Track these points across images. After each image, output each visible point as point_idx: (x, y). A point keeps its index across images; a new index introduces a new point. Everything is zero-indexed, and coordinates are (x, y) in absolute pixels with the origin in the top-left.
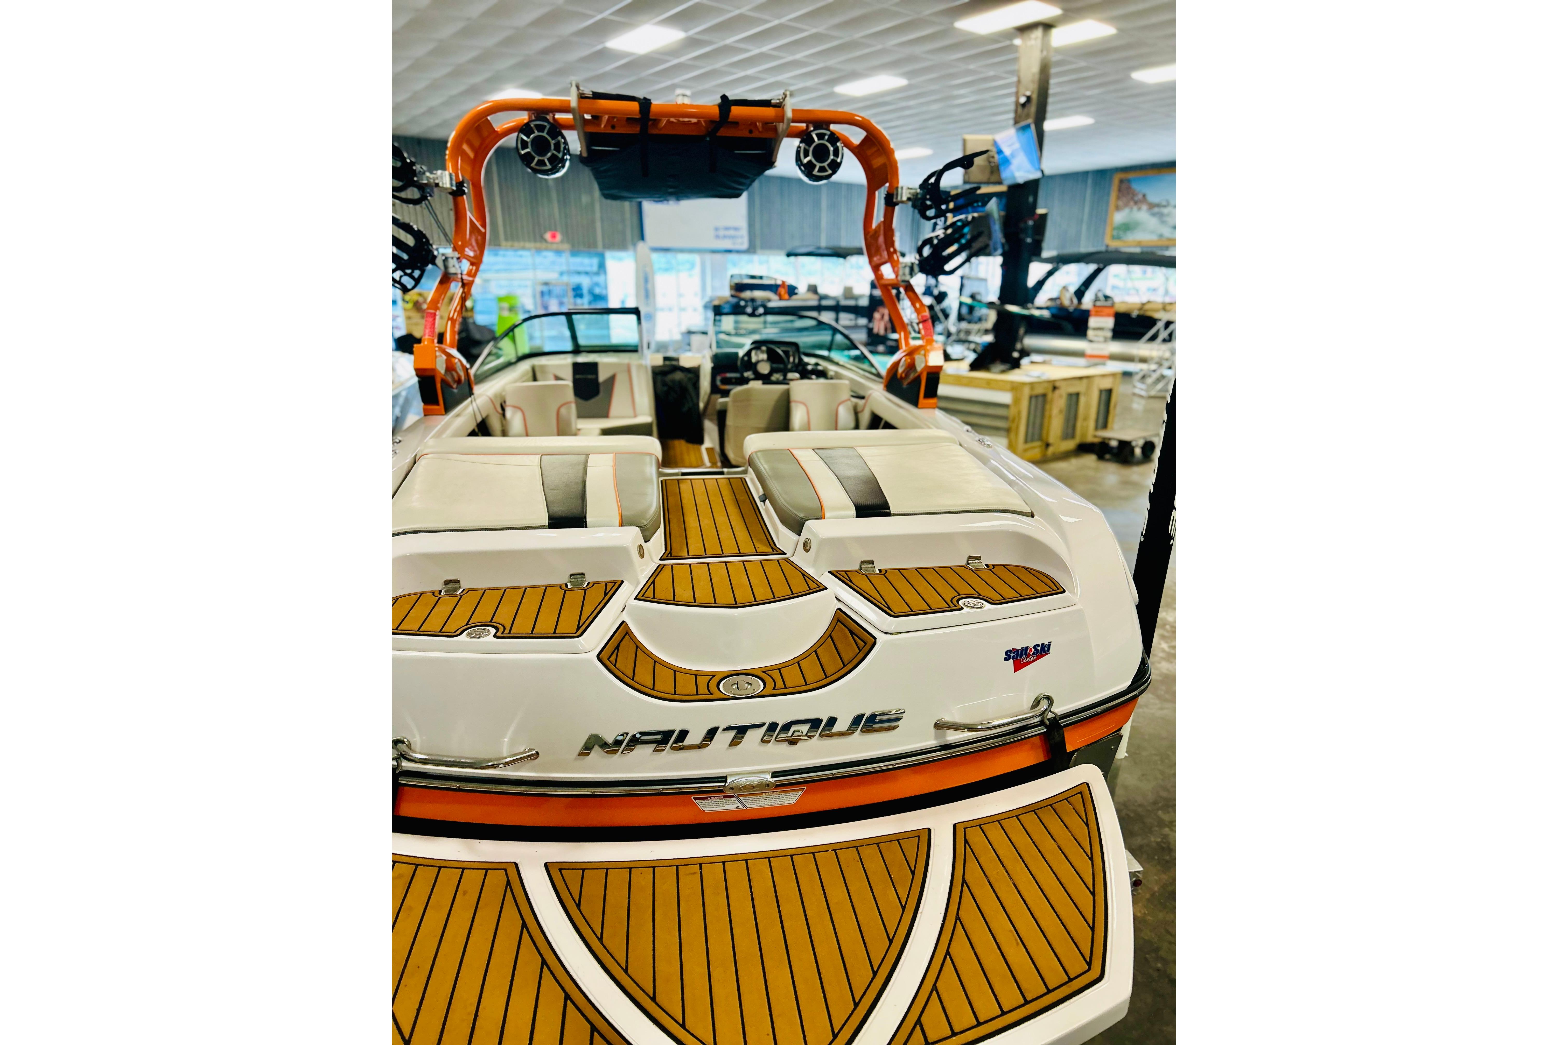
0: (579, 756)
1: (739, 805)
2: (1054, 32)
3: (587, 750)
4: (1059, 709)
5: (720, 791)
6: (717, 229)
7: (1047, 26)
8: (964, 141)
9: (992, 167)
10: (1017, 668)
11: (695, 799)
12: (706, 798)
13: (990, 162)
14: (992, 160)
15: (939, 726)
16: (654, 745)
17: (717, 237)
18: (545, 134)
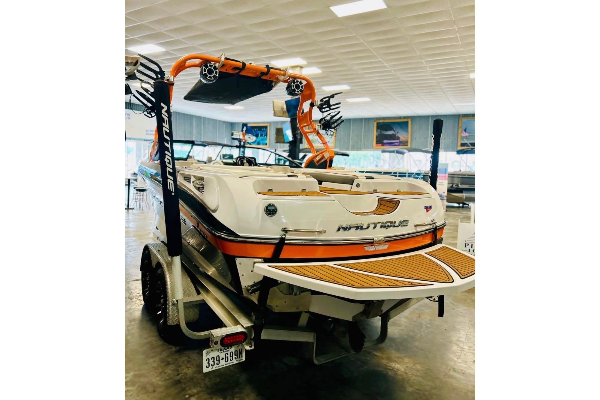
0: (337, 231)
1: (375, 249)
2: (303, 70)
3: (339, 229)
4: (438, 224)
5: (372, 243)
6: (147, 131)
7: (301, 67)
8: (273, 102)
9: (283, 112)
10: (427, 211)
11: (365, 246)
12: (367, 246)
13: (283, 110)
14: (283, 109)
15: (416, 226)
16: (355, 228)
17: (147, 134)
18: (212, 68)
